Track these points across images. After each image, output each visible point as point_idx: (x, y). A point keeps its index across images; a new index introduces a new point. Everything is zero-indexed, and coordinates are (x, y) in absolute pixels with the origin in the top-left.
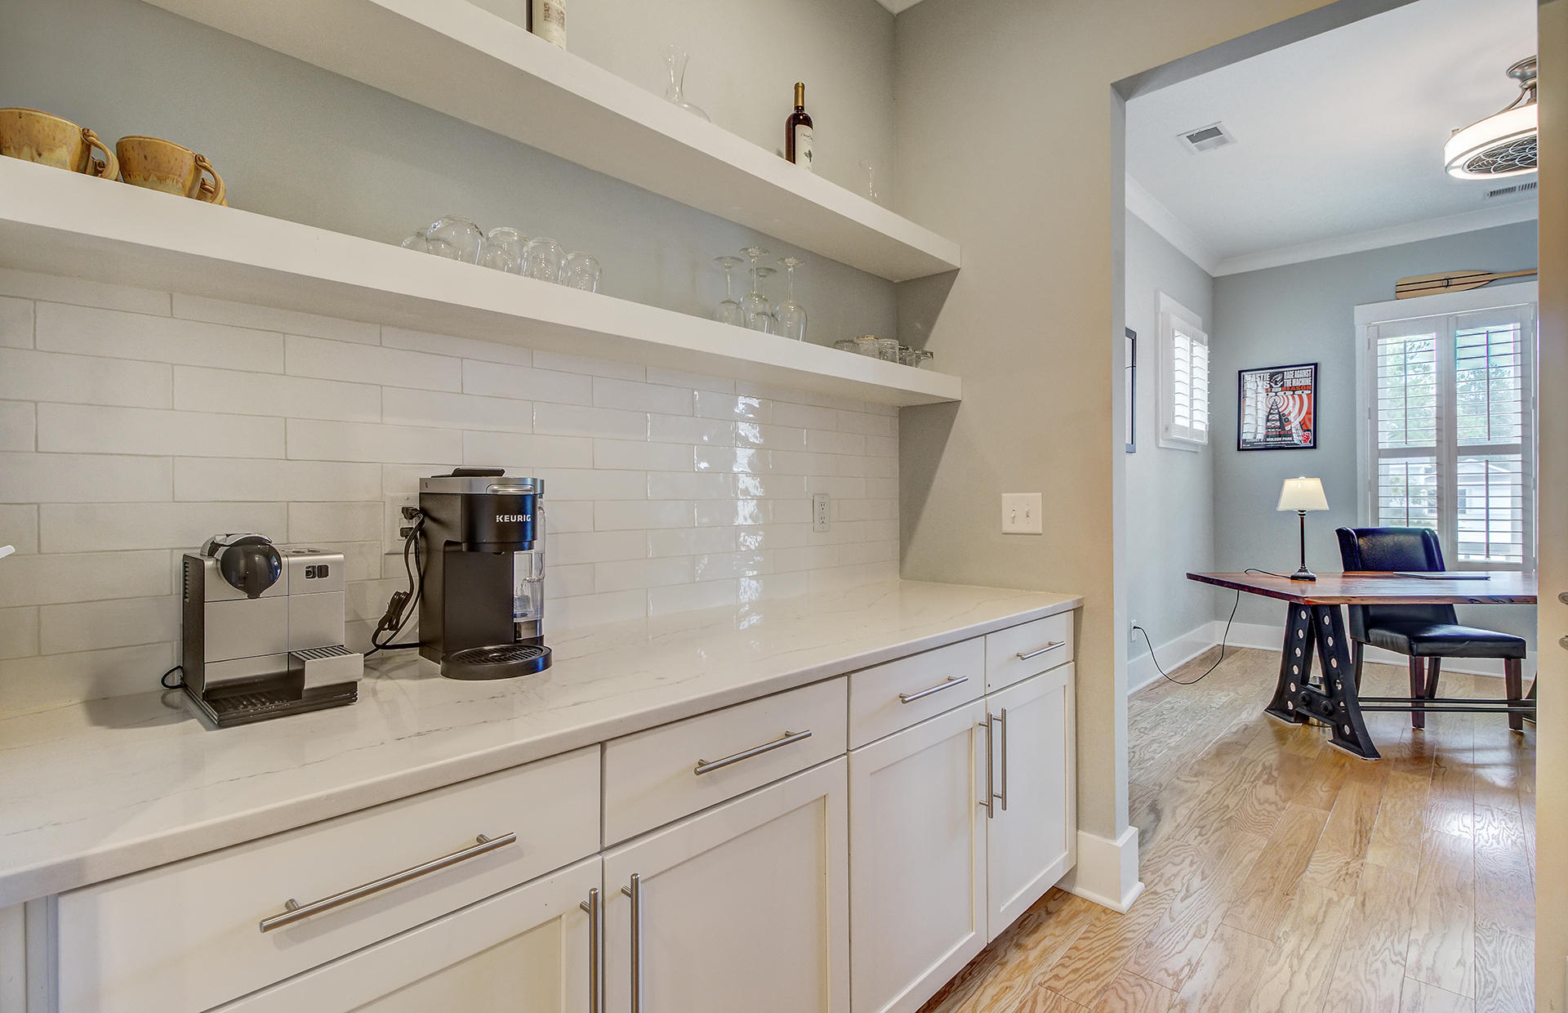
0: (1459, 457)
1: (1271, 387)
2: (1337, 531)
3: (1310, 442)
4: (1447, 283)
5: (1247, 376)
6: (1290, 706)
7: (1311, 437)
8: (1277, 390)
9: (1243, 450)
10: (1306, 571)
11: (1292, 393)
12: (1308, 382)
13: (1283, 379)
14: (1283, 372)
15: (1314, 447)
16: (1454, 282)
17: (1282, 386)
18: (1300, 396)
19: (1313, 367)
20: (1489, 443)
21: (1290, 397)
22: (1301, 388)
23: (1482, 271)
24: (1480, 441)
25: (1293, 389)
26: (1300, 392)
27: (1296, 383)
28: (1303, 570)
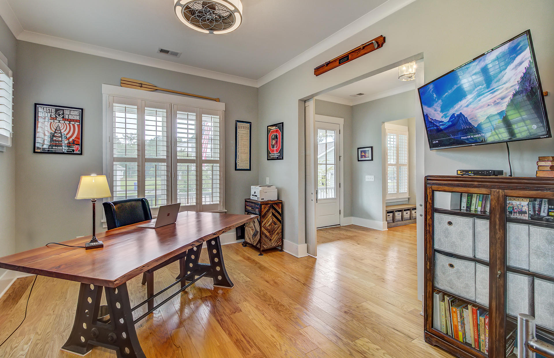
0: (146, 163)
1: (56, 117)
2: (103, 204)
3: (79, 151)
4: (141, 86)
5: (40, 109)
6: (83, 339)
7: (80, 148)
8: (59, 119)
9: (37, 152)
10: (96, 241)
11: (69, 122)
12: (78, 118)
13: (63, 114)
14: (63, 110)
15: (81, 154)
16: (143, 86)
17: (63, 117)
18: (74, 125)
19: (81, 110)
20: (156, 158)
21: (68, 125)
22: (73, 120)
23: (154, 85)
24: (153, 156)
25: (70, 121)
26: (73, 123)
27: (71, 117)
28: (94, 240)
